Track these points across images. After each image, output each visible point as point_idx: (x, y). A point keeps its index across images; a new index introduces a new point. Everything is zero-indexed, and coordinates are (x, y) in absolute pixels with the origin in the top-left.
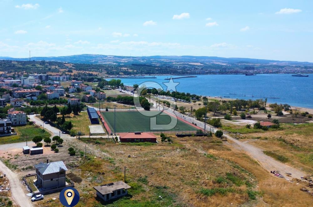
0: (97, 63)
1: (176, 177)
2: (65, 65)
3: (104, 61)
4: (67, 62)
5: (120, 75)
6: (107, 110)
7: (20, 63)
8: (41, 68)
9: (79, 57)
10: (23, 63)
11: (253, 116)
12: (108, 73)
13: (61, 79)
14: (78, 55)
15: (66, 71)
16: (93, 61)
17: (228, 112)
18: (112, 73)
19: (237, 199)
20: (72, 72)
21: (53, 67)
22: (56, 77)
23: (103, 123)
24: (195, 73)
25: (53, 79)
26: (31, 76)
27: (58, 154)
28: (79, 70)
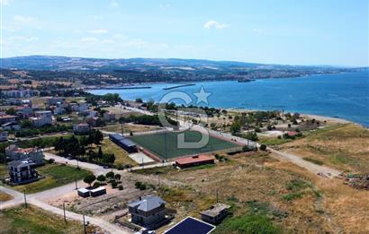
1: (256, 191)
2: (14, 74)
3: (69, 65)
4: (15, 69)
6: (131, 134)
9: (25, 59)
11: (276, 126)
12: (84, 83)
14: (23, 57)
15: (21, 83)
16: (51, 66)
17: (254, 124)
18: (91, 83)
19: (310, 199)
20: (31, 83)
23: (141, 150)
24: (191, 80)
27: (125, 191)
28: (40, 80)
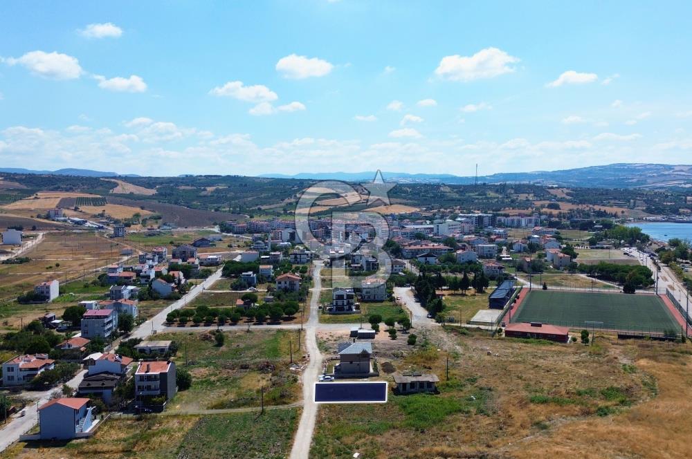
0: (642, 184)
2: (549, 193)
3: (662, 179)
4: (555, 186)
5: (680, 214)
6: (545, 288)
7: (455, 190)
8: (496, 200)
9: (600, 170)
10: (461, 189)
12: (648, 210)
13: (523, 224)
14: (599, 167)
15: (543, 206)
16: (635, 180)
18: (659, 211)
20: (557, 207)
21: (522, 197)
22: (513, 221)
25: (506, 224)
26: (462, 217)
28: (578, 204)
